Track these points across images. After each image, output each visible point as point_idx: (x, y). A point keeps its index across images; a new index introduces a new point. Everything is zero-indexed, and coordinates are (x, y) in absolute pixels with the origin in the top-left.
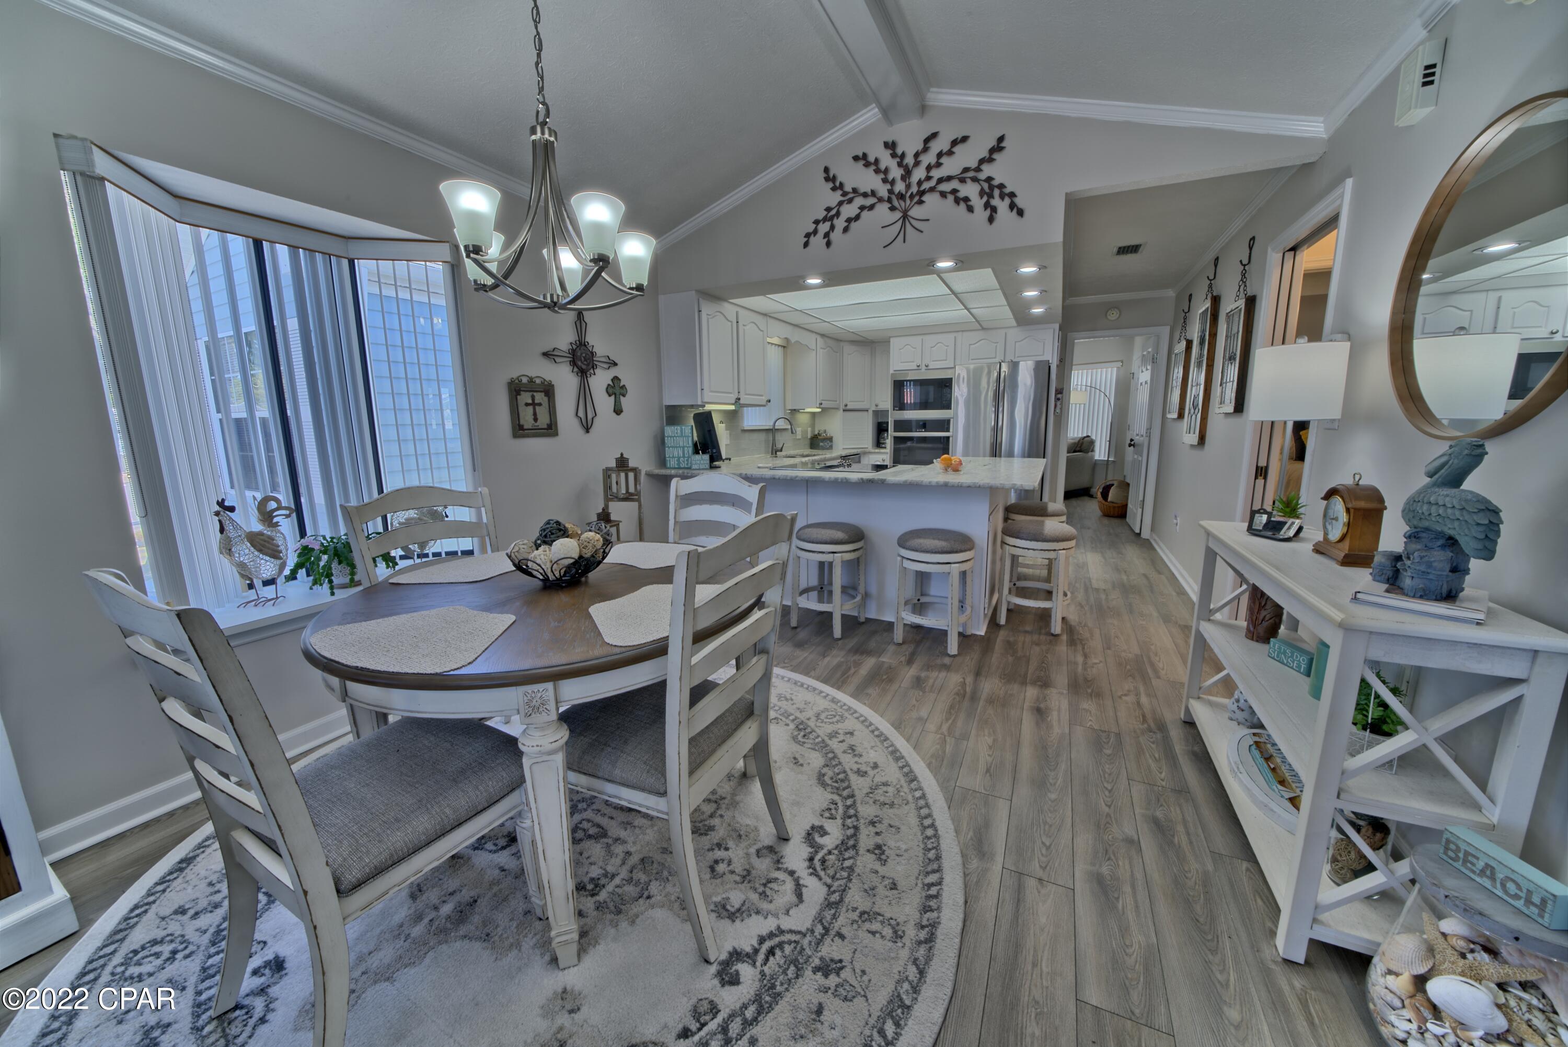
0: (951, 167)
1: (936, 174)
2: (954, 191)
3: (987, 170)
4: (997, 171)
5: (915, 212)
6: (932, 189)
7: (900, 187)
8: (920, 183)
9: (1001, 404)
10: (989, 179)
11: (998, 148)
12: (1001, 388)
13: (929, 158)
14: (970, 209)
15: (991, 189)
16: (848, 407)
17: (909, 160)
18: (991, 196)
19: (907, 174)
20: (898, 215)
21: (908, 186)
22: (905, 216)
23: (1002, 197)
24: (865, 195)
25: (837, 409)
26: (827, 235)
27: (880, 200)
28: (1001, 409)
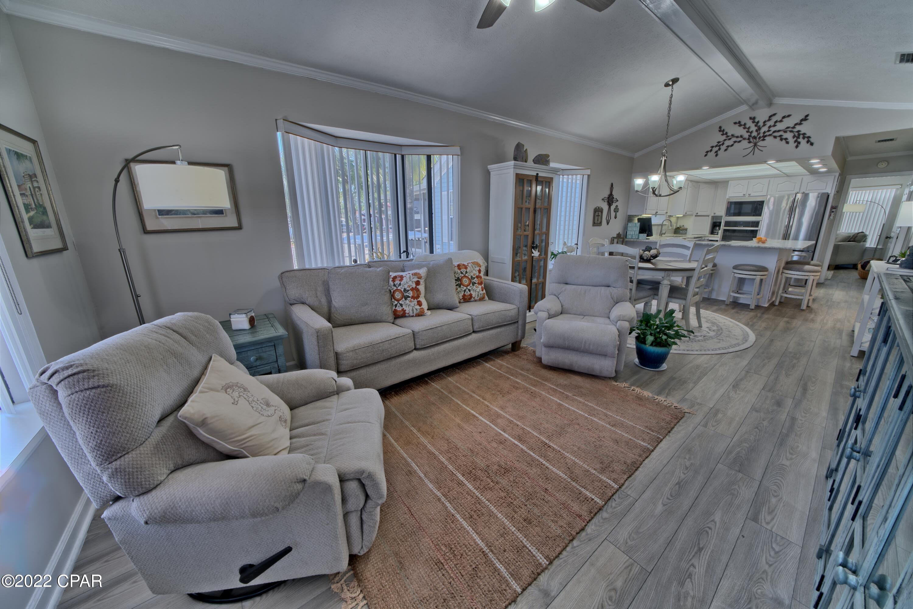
0: (780, 126)
1: (773, 129)
2: (781, 136)
3: (798, 128)
4: (803, 128)
5: (761, 143)
6: (770, 135)
7: (755, 134)
8: (764, 132)
9: (793, 213)
10: (799, 131)
11: (806, 118)
12: (795, 205)
13: (771, 123)
14: (787, 143)
15: (798, 136)
16: (698, 214)
17: (761, 124)
18: (798, 137)
19: (759, 129)
20: (752, 144)
21: (758, 134)
22: (755, 145)
23: (804, 138)
24: (737, 137)
25: (692, 215)
26: (716, 152)
27: (744, 139)
28: (793, 216)
